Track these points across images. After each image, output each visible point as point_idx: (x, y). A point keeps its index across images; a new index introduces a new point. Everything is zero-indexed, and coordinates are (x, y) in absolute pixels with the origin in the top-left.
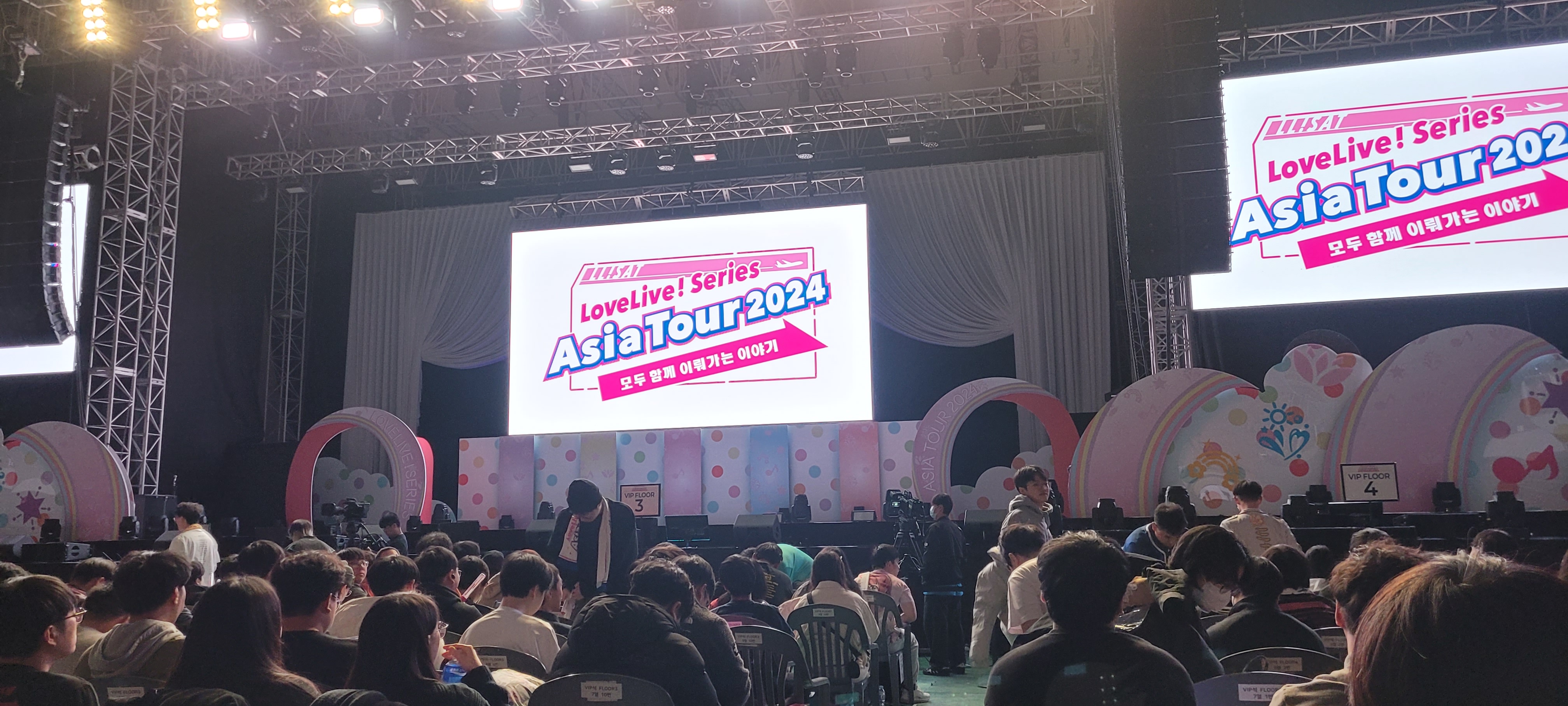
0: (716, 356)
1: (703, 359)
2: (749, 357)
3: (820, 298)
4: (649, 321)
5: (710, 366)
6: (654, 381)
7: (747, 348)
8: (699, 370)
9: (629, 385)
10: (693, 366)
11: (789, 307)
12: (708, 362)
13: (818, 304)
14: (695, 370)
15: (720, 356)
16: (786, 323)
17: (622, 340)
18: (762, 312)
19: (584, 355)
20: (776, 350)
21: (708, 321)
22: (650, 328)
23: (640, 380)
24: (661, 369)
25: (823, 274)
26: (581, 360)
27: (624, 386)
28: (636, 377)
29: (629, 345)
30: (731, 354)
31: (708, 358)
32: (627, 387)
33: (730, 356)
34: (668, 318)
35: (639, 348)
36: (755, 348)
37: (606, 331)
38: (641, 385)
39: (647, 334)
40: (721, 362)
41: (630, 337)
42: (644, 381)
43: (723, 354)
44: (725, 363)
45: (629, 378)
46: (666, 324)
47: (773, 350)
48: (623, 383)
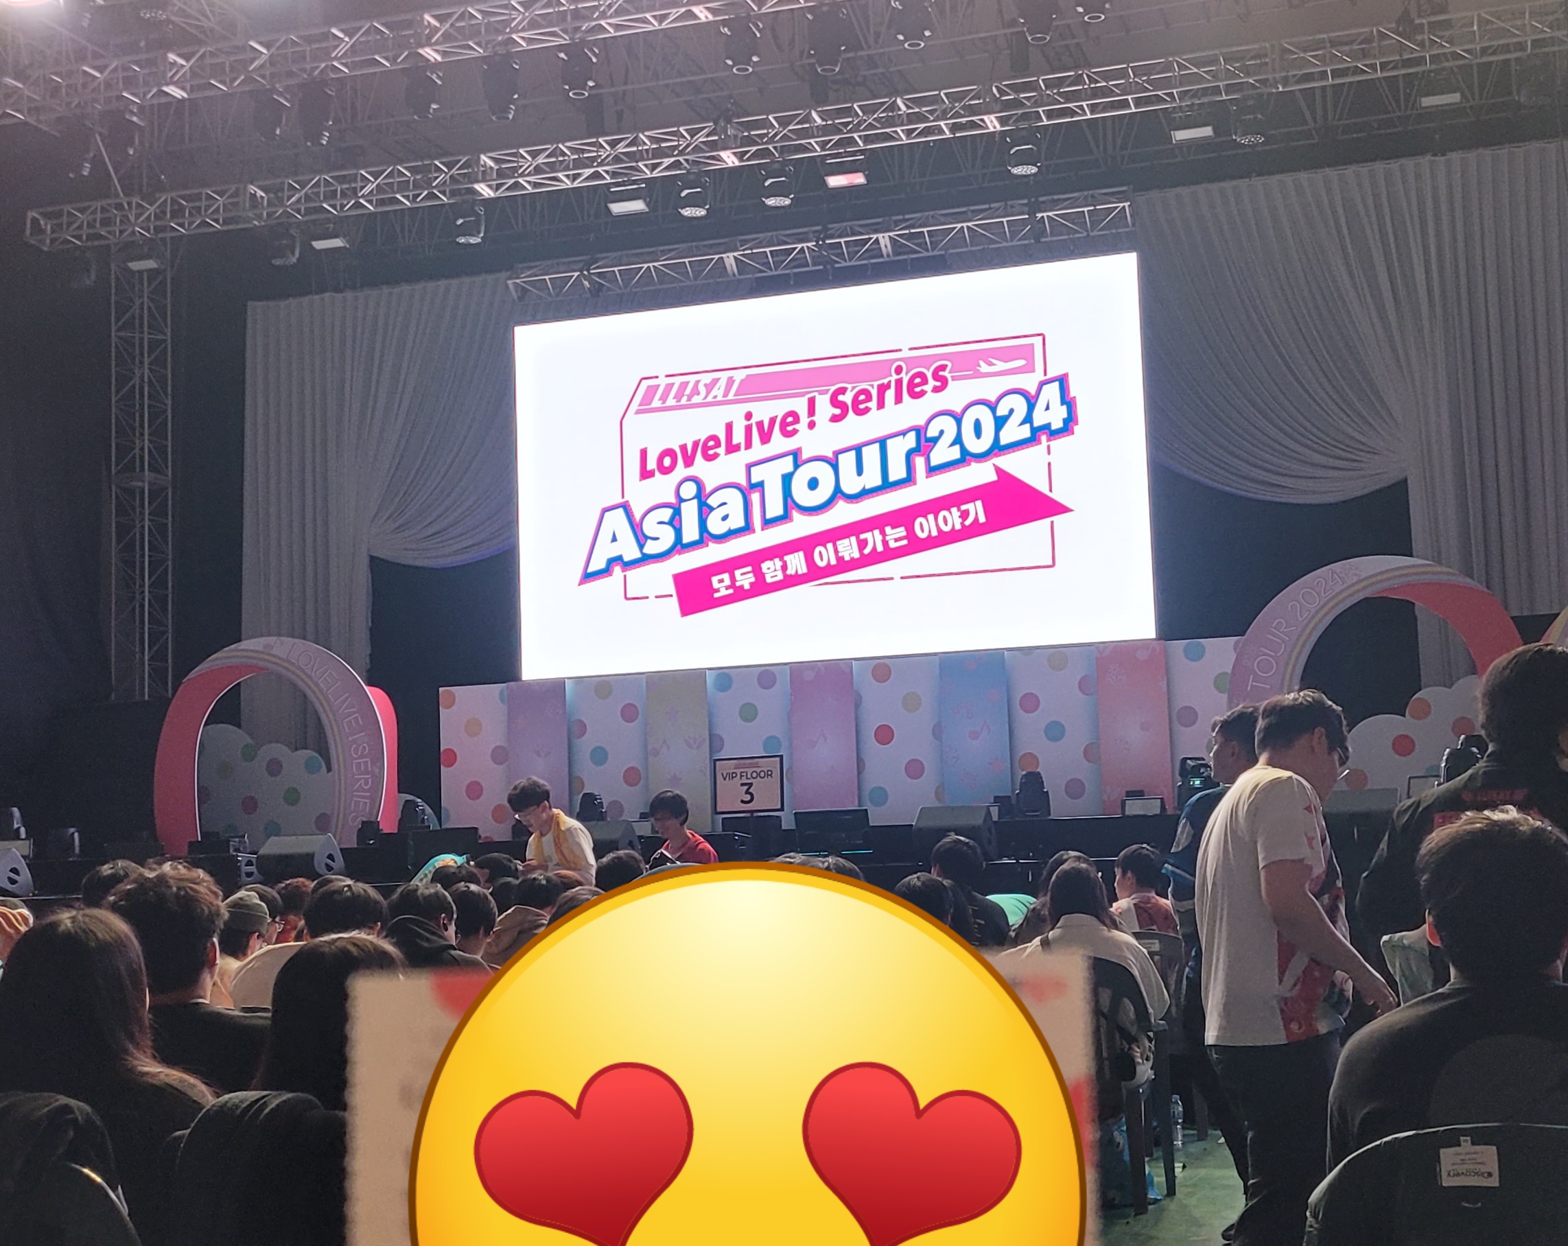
0: (877, 532)
1: (853, 539)
2: (934, 533)
3: (1057, 424)
4: (757, 474)
5: (867, 551)
6: (769, 580)
7: (931, 517)
8: (847, 558)
9: (727, 588)
10: (836, 551)
11: (1004, 440)
12: (862, 544)
13: (1054, 434)
14: (840, 559)
15: (883, 533)
16: (999, 471)
17: (712, 509)
18: (955, 453)
19: (647, 538)
20: (982, 519)
21: (860, 472)
22: (760, 486)
23: (745, 578)
24: (781, 559)
25: (1063, 380)
26: (641, 546)
27: (717, 591)
28: (738, 573)
29: (725, 518)
30: (902, 529)
31: (862, 536)
32: (723, 592)
33: (901, 531)
34: (791, 469)
35: (741, 524)
36: (945, 518)
37: (684, 495)
38: (747, 587)
39: (755, 497)
40: (885, 543)
41: (725, 504)
42: (753, 580)
43: (888, 529)
44: (892, 545)
45: (726, 577)
46: (787, 479)
47: (976, 519)
48: (716, 585)
